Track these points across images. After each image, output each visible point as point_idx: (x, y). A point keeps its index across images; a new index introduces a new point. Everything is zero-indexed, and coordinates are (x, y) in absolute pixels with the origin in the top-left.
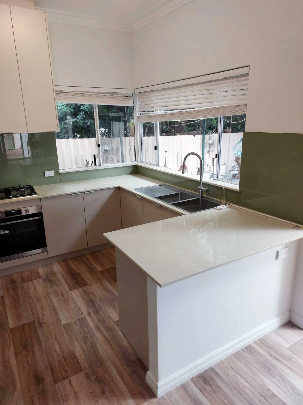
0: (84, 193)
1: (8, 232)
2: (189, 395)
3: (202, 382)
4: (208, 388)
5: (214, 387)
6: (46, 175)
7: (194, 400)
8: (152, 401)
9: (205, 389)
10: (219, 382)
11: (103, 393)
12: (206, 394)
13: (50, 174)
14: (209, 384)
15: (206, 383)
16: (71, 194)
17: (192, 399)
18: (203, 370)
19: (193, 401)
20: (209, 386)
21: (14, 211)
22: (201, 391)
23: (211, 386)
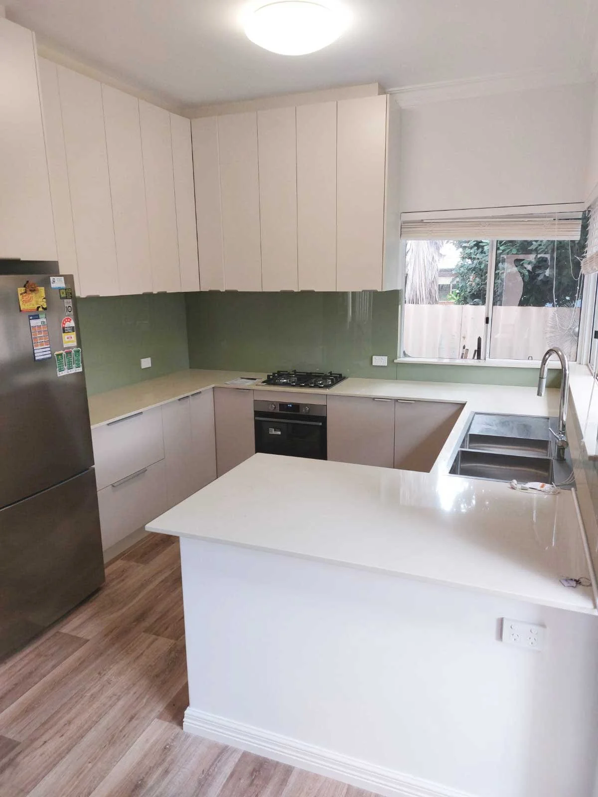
0: (396, 400)
1: (279, 433)
2: (213, 764)
3: (250, 768)
4: (244, 782)
5: (253, 788)
6: (374, 364)
7: (208, 774)
8: (175, 728)
9: (240, 779)
10: (268, 792)
11: (157, 676)
12: (230, 785)
13: (380, 361)
14: (253, 780)
15: (252, 774)
16: (374, 399)
17: (208, 770)
18: (276, 759)
19: (204, 774)
20: (248, 782)
21: (291, 406)
22: (232, 775)
23: (251, 784)
